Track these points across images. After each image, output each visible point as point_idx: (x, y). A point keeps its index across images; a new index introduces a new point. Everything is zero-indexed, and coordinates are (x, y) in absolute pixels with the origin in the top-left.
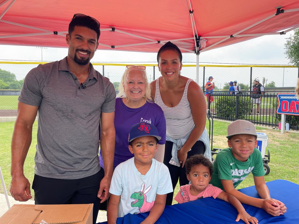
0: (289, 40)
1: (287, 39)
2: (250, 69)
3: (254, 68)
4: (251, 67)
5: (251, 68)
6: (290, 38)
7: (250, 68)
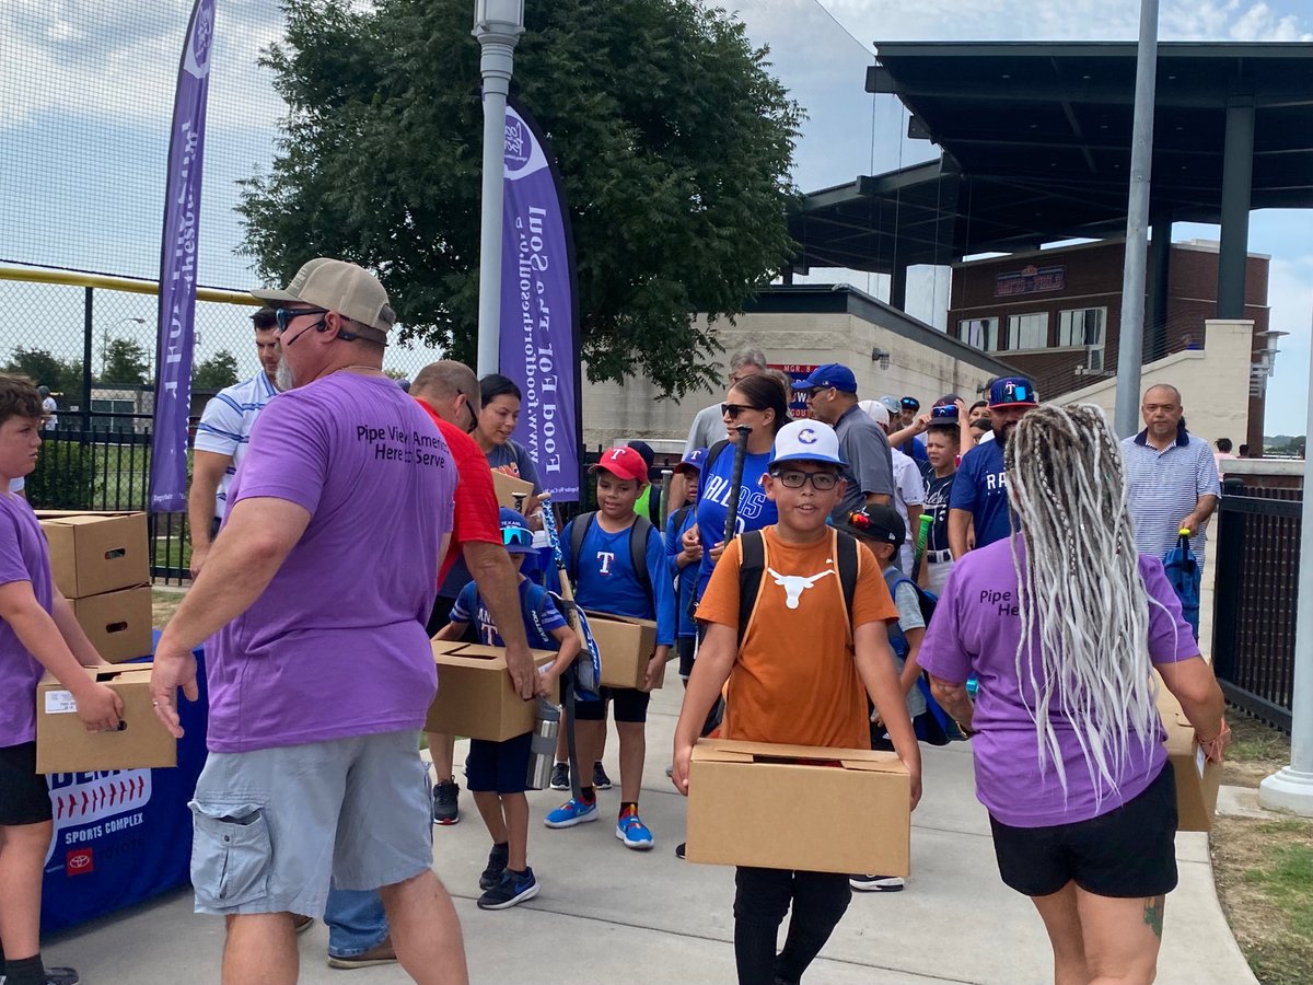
0: (251, 189)
1: (242, 182)
2: (83, 297)
3: (101, 294)
4: (89, 286)
5: (89, 292)
6: (254, 182)
7: (84, 288)
